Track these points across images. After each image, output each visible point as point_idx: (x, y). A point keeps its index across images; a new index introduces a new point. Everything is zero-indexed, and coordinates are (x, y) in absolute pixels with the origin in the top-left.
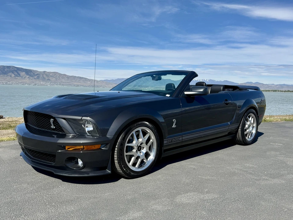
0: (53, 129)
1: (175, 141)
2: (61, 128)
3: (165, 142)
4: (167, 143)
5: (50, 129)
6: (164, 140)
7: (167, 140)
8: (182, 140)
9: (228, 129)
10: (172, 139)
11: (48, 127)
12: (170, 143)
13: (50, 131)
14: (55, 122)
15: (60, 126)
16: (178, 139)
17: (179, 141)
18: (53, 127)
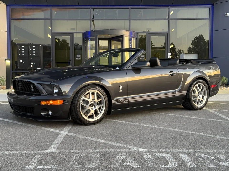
0: (33, 92)
1: (121, 102)
2: (38, 90)
3: (113, 102)
4: (115, 103)
5: (31, 92)
6: (112, 101)
7: (115, 101)
8: (128, 101)
9: (175, 95)
10: (119, 100)
11: (30, 90)
12: (117, 103)
13: (31, 93)
14: (34, 86)
15: (37, 89)
16: (125, 101)
17: (126, 102)
18: (33, 90)
